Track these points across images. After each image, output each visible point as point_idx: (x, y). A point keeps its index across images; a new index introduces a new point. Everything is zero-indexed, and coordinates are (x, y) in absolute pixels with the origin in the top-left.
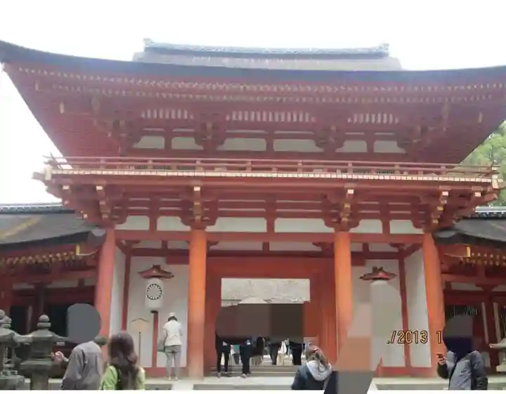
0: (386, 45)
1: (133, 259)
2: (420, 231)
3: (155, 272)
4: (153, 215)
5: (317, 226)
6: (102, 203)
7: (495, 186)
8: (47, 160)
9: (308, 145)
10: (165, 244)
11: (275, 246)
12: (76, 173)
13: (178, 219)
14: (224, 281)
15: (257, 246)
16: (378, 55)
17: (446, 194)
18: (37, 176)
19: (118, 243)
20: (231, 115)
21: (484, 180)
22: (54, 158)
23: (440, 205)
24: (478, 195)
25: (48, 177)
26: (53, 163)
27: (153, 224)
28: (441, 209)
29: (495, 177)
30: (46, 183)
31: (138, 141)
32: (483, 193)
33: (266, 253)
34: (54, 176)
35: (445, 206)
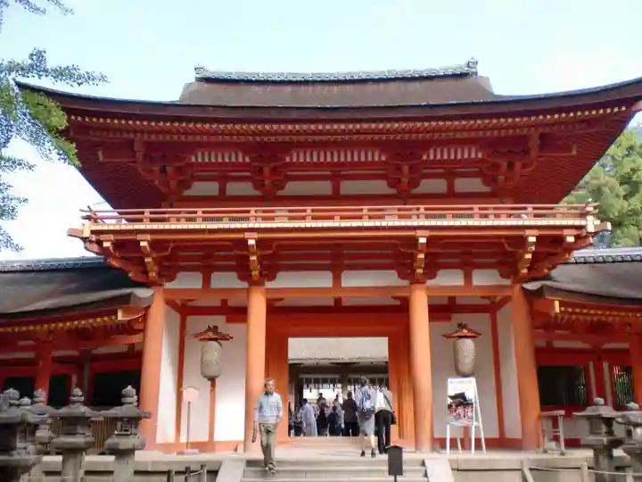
1: (190, 319)
3: (211, 334)
4: (206, 271)
5: (389, 279)
6: (148, 260)
7: (591, 229)
10: (224, 302)
11: (348, 301)
13: (234, 274)
14: (291, 340)
15: (327, 301)
17: (532, 239)
19: (169, 303)
20: (291, 157)
21: (577, 222)
23: (528, 252)
24: (571, 239)
25: (87, 234)
26: (92, 217)
27: (207, 281)
28: (529, 256)
29: (590, 218)
30: (85, 240)
31: (189, 187)
32: (577, 237)
33: (338, 309)
34: (93, 232)
35: (534, 254)
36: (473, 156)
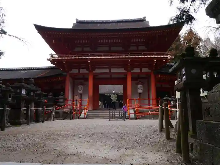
0: (145, 17)
2: (150, 71)
4: (79, 69)
5: (122, 70)
6: (65, 66)
7: (169, 58)
8: (50, 55)
9: (120, 48)
10: (84, 76)
11: (113, 76)
12: (59, 58)
13: (85, 70)
14: (100, 86)
15: (108, 76)
16: (143, 20)
17: (155, 61)
18: (48, 60)
19: (70, 76)
20: (99, 41)
21: (166, 56)
22: (52, 55)
25: (51, 60)
26: (52, 56)
27: (79, 71)
29: (169, 55)
30: (51, 61)
32: (166, 60)
33: (111, 78)
34: (52, 59)
35: (156, 64)
36: (143, 40)
